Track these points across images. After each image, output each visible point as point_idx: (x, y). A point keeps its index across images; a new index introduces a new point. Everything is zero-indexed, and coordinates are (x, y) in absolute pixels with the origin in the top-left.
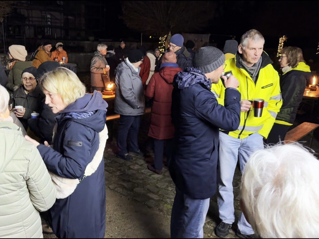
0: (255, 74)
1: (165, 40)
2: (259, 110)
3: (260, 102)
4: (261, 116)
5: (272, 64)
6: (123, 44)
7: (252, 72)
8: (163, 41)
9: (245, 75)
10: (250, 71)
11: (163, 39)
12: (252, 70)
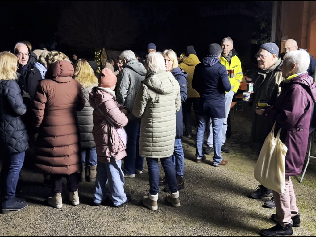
0: (229, 60)
1: (100, 55)
2: (232, 74)
3: (232, 70)
4: (233, 78)
5: (237, 55)
6: (75, 56)
7: (227, 59)
8: (98, 56)
9: (224, 60)
10: (227, 58)
11: (98, 54)
12: (228, 58)
